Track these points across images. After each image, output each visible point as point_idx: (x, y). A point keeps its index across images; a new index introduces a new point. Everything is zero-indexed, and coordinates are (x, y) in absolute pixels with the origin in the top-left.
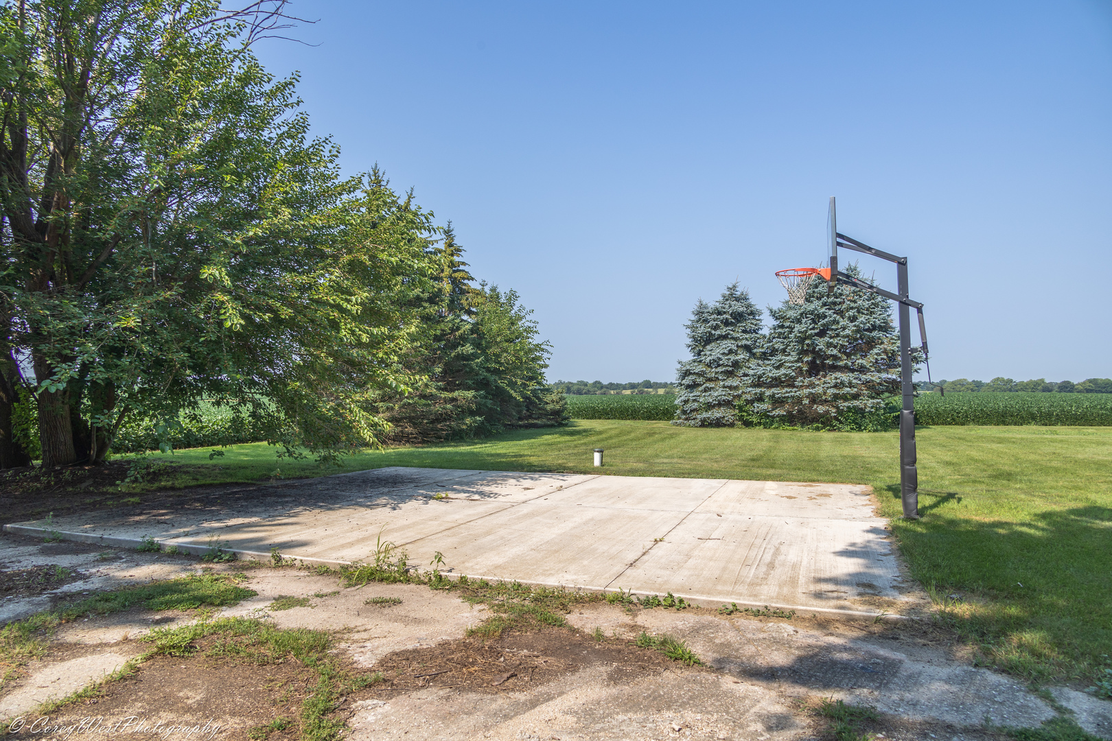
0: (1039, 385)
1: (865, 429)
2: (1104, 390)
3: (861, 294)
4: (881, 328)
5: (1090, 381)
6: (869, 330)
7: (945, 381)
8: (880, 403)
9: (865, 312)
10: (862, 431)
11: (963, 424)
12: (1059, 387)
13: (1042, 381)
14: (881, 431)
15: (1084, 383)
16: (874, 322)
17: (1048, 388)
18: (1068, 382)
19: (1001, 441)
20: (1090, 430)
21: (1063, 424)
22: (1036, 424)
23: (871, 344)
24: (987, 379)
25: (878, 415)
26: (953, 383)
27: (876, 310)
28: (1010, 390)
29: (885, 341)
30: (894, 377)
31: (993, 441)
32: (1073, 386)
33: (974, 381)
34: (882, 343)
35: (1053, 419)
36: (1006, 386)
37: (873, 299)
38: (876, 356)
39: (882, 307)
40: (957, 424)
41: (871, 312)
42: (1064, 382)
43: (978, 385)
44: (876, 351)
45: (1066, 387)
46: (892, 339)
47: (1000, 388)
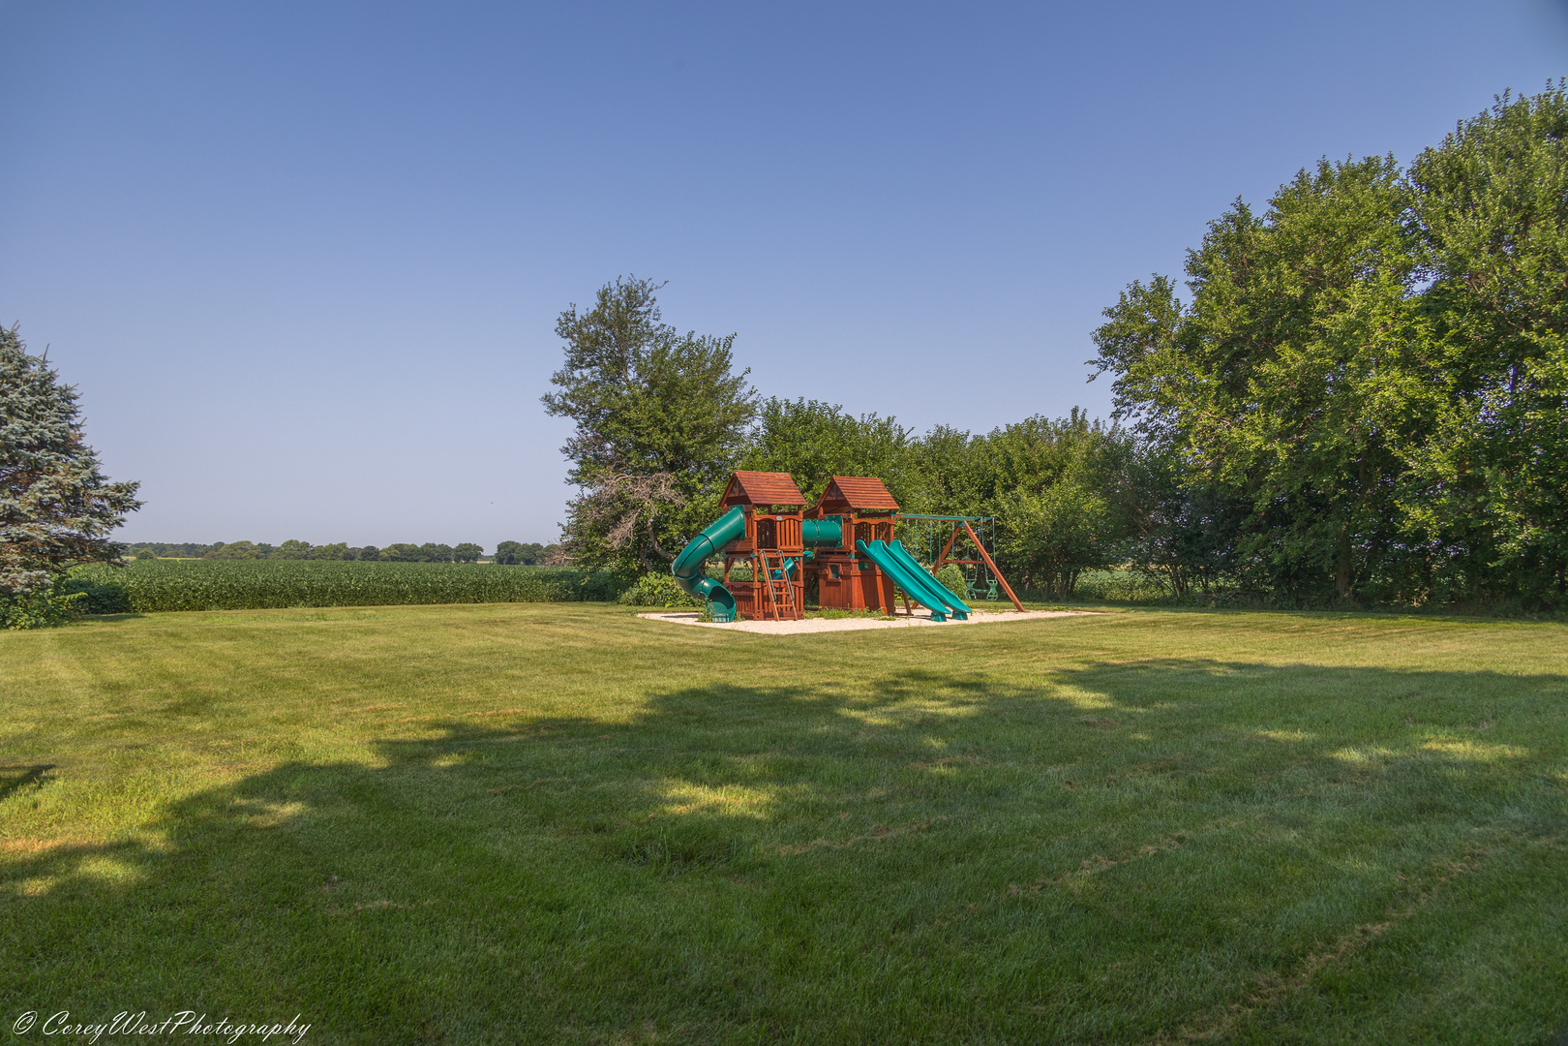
0: (340, 551)
1: (14, 624)
2: (409, 558)
3: (18, 381)
4: (54, 446)
5: (396, 547)
6: (31, 448)
7: (223, 544)
8: (43, 577)
9: (25, 415)
10: (7, 627)
11: (202, 608)
12: (363, 554)
13: (344, 545)
14: (46, 626)
15: (389, 549)
16: (41, 434)
17: (350, 555)
18: (373, 548)
19: (234, 635)
20: (369, 611)
21: (340, 604)
22: (305, 605)
23: (35, 470)
24: (277, 543)
25: (42, 598)
26: (232, 546)
27: (46, 413)
28: (306, 558)
29: (60, 468)
30: (75, 531)
31: (223, 636)
32: (378, 552)
33: (260, 545)
34: (55, 472)
35: (327, 597)
36: (298, 551)
37: (44, 393)
38: (39, 494)
39: (60, 410)
40: (192, 608)
41: (38, 417)
42: (368, 548)
43: (266, 549)
44: (40, 484)
45: (370, 554)
46: (74, 466)
47: (294, 555)
